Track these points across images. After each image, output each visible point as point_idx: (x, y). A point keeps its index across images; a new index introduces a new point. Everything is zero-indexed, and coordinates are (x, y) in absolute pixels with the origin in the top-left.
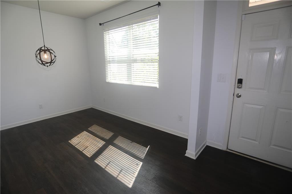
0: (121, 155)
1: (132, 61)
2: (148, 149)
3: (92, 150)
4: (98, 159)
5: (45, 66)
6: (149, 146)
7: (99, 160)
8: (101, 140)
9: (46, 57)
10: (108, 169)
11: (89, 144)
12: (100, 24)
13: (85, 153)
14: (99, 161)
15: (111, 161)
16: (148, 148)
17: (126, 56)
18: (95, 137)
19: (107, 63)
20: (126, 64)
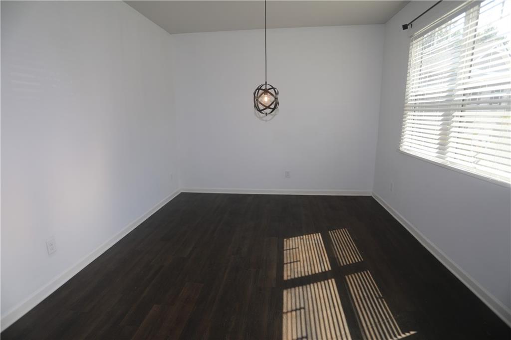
0: (333, 310)
1: (459, 105)
2: (403, 336)
3: (299, 270)
4: (291, 291)
5: (262, 113)
6: (412, 333)
7: (291, 293)
8: (330, 261)
9: (266, 99)
10: (287, 320)
11: (305, 258)
12: (405, 27)
13: (285, 269)
14: (289, 295)
15: (307, 308)
16: (408, 334)
17: (445, 94)
18: (326, 251)
19: (406, 110)
20: (441, 114)
